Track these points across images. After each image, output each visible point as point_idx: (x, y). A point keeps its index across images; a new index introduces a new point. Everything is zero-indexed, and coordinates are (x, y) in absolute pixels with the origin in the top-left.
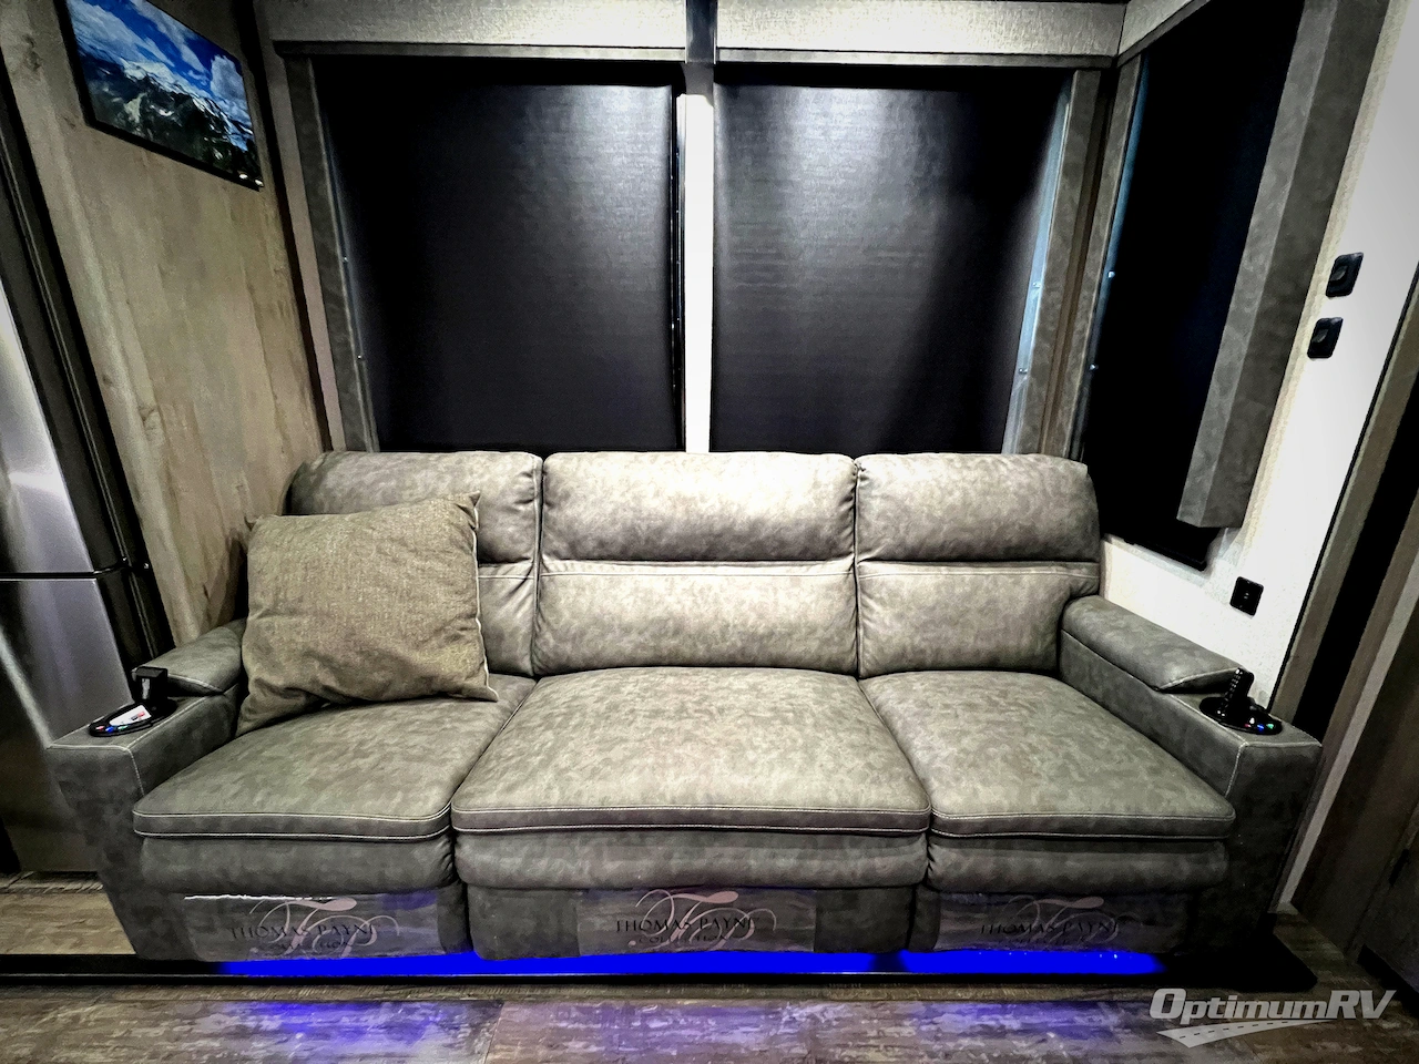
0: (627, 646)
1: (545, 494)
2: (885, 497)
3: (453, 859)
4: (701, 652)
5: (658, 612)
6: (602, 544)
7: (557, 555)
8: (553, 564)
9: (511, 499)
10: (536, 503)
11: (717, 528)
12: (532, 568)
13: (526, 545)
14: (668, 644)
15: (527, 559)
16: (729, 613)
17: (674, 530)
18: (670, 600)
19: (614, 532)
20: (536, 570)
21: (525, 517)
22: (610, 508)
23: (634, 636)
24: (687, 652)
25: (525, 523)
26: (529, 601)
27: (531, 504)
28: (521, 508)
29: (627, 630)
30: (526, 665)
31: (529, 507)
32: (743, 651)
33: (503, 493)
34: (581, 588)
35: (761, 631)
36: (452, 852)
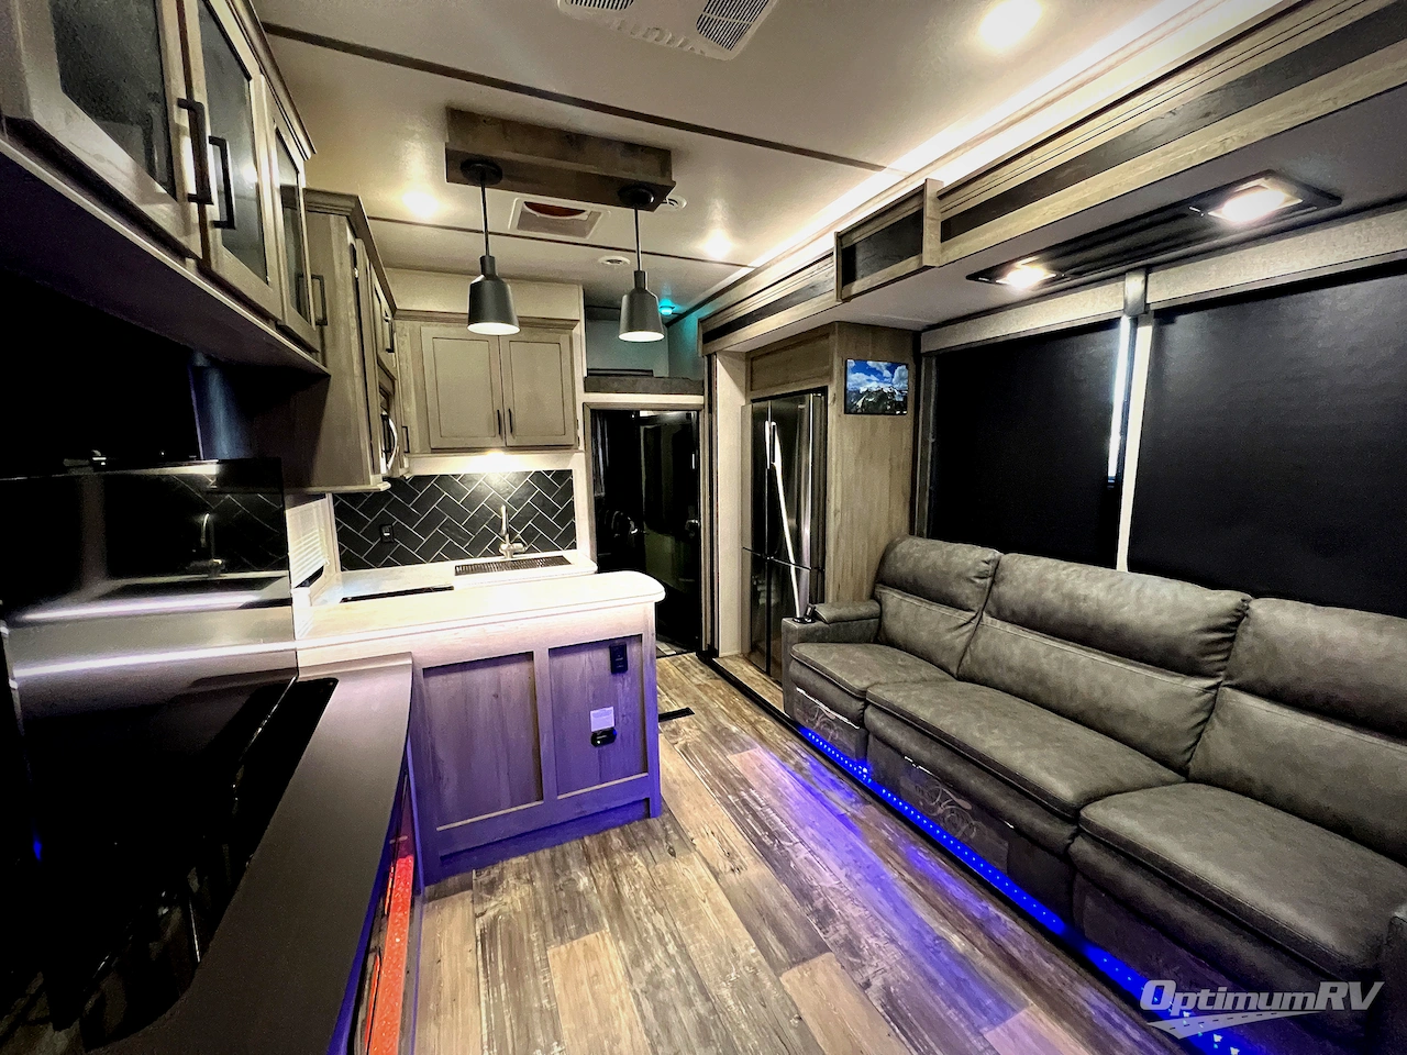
0: (1008, 679)
1: (995, 575)
2: (1256, 635)
3: (863, 713)
4: (1054, 702)
5: (1032, 665)
6: (1013, 613)
7: (989, 613)
8: (987, 619)
9: (972, 574)
10: (988, 581)
11: (1090, 623)
12: (974, 617)
13: (975, 603)
14: (1035, 689)
15: (972, 611)
16: (1081, 683)
17: (1060, 615)
18: (1044, 660)
19: (1021, 608)
20: (977, 619)
21: (978, 586)
22: (1022, 592)
23: (1014, 675)
24: (1044, 698)
25: (977, 590)
26: (968, 634)
27: (984, 580)
28: (978, 581)
29: (1010, 669)
30: (954, 670)
31: (983, 581)
32: (1082, 713)
33: (969, 570)
34: (993, 636)
35: (1102, 704)
36: (864, 709)
